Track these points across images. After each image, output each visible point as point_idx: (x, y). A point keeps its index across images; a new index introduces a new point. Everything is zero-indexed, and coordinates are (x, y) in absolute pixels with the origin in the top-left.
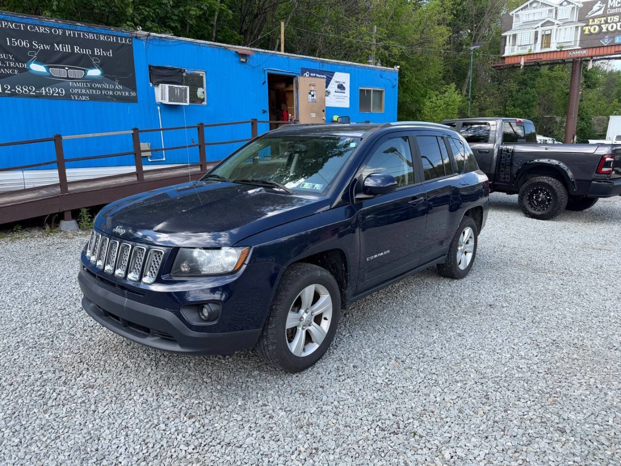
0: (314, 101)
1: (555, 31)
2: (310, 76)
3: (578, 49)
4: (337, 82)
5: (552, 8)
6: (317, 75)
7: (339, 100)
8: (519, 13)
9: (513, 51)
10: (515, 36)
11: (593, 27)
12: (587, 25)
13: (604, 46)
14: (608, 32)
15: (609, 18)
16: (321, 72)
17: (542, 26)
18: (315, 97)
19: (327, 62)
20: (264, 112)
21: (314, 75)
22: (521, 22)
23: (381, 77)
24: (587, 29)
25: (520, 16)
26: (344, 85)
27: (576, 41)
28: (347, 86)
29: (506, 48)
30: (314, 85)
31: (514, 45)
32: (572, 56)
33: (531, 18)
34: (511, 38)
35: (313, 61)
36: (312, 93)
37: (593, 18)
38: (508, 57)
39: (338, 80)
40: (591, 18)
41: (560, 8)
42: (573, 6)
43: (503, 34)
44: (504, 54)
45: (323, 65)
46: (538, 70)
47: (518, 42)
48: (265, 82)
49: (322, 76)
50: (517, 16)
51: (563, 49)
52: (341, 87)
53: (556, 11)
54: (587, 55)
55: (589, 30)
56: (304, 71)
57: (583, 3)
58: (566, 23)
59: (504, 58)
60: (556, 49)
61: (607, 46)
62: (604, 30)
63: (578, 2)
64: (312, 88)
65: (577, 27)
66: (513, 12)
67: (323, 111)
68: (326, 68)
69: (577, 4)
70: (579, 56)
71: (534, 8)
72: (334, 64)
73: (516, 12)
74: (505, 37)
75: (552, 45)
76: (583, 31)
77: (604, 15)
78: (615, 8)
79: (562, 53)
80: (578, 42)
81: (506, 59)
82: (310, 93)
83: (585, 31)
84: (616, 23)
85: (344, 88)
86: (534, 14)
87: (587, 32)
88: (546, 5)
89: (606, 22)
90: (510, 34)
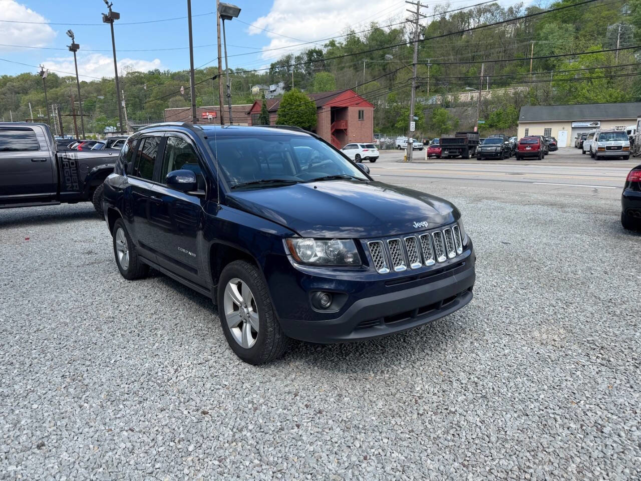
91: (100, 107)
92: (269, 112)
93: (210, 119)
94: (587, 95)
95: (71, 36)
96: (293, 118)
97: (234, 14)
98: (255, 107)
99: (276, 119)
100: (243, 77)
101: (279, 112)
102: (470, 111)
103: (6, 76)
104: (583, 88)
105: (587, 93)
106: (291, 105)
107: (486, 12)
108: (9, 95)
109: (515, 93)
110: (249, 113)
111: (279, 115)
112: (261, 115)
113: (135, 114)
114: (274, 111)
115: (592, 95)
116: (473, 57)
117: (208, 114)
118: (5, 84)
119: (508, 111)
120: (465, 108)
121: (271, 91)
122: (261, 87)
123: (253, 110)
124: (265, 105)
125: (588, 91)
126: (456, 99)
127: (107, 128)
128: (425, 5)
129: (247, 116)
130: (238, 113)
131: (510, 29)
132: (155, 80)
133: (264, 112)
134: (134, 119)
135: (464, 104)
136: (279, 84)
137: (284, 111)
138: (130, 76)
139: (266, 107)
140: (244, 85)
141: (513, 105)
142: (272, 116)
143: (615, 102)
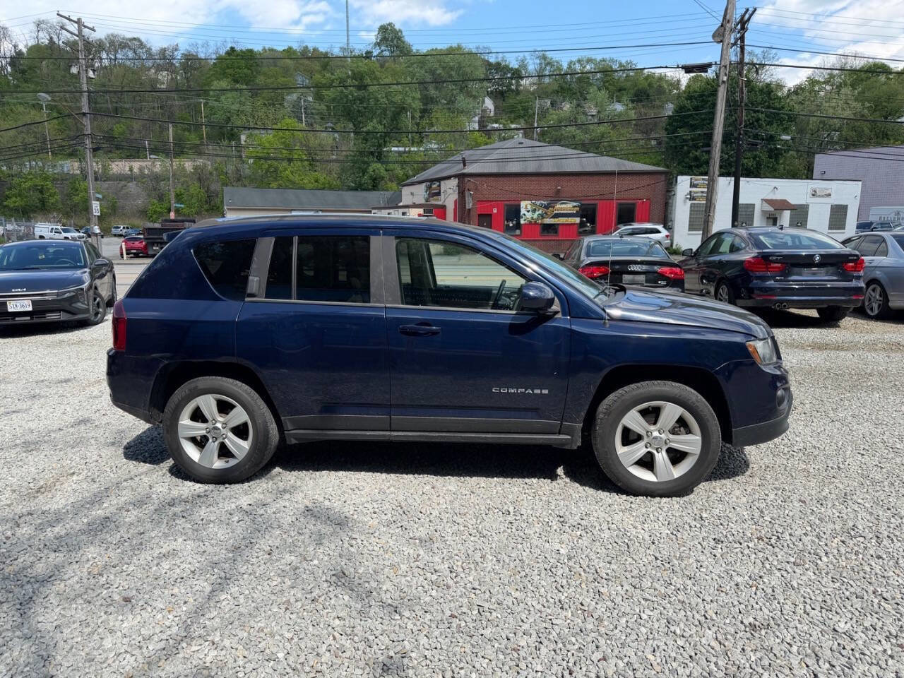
94: (291, 177)
102: (132, 186)
104: (286, 169)
105: (290, 175)
107: (124, 47)
109: (196, 168)
115: (296, 178)
116: (116, 110)
119: (192, 190)
120: (123, 183)
125: (292, 173)
126: (105, 168)
128: (91, 26)
131: (164, 76)
135: (121, 178)
141: (197, 184)
143: (323, 189)
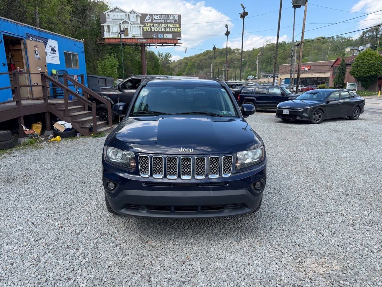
0: (38, 58)
1: (130, 27)
2: (33, 39)
3: (142, 39)
4: (51, 46)
5: (126, 14)
6: (37, 40)
7: (53, 59)
8: (109, 13)
9: (109, 35)
10: (109, 27)
11: (148, 28)
12: (145, 26)
13: (154, 39)
14: (155, 32)
15: (154, 24)
16: (40, 38)
17: (123, 23)
18: (39, 56)
19: (43, 31)
20: (4, 65)
21: (36, 39)
22: (111, 19)
23: (75, 45)
24: (145, 28)
25: (110, 15)
26: (55, 48)
27: (141, 34)
28: (57, 49)
29: (105, 33)
30: (37, 47)
31: (109, 32)
32: (140, 42)
33: (116, 18)
34: (107, 27)
35: (33, 29)
36: (37, 52)
37: (148, 23)
38: (107, 38)
39: (51, 45)
40: (146, 23)
41: (130, 15)
42: (136, 14)
43: (102, 25)
44: (104, 36)
45: (40, 33)
46: (118, 47)
47: (111, 31)
48: (1, 41)
49: (41, 41)
50: (108, 15)
51: (135, 38)
52: (53, 50)
53: (129, 16)
54: (147, 42)
55: (146, 29)
56: (28, 35)
57: (141, 14)
58: (135, 23)
59: (104, 39)
60: (132, 37)
61: (155, 39)
62: (153, 30)
63: (139, 13)
64: (37, 49)
65: (140, 27)
66: (106, 12)
67: (46, 66)
68: (43, 35)
69: (139, 14)
70: (143, 42)
71: (117, 12)
72: (47, 33)
73: (107, 12)
74: (103, 26)
75: (129, 35)
76: (143, 29)
77: (151, 22)
78: (156, 19)
79: (135, 40)
80: (142, 35)
81: (106, 40)
82: (35, 53)
83: (144, 29)
84: (158, 27)
85: (55, 51)
86: (117, 15)
87: (145, 30)
88: (123, 12)
89: (153, 26)
90: (106, 25)
91: (249, 65)
92: (346, 65)
93: (306, 70)
95: (227, 28)
96: (364, 69)
97: (302, 4)
98: (337, 62)
99: (351, 69)
100: (340, 42)
101: (353, 64)
103: (208, 50)
106: (363, 59)
108: (207, 60)
110: (332, 66)
111: (353, 67)
112: (340, 67)
113: (267, 68)
114: (350, 65)
117: (305, 67)
118: (207, 54)
121: (359, 51)
122: (352, 48)
123: (335, 64)
124: (344, 60)
127: (249, 76)
129: (330, 68)
130: (326, 66)
132: (282, 48)
133: (342, 65)
134: (266, 71)
136: (367, 45)
137: (357, 64)
138: (268, 46)
139: (344, 62)
140: (340, 48)
142: (348, 68)
